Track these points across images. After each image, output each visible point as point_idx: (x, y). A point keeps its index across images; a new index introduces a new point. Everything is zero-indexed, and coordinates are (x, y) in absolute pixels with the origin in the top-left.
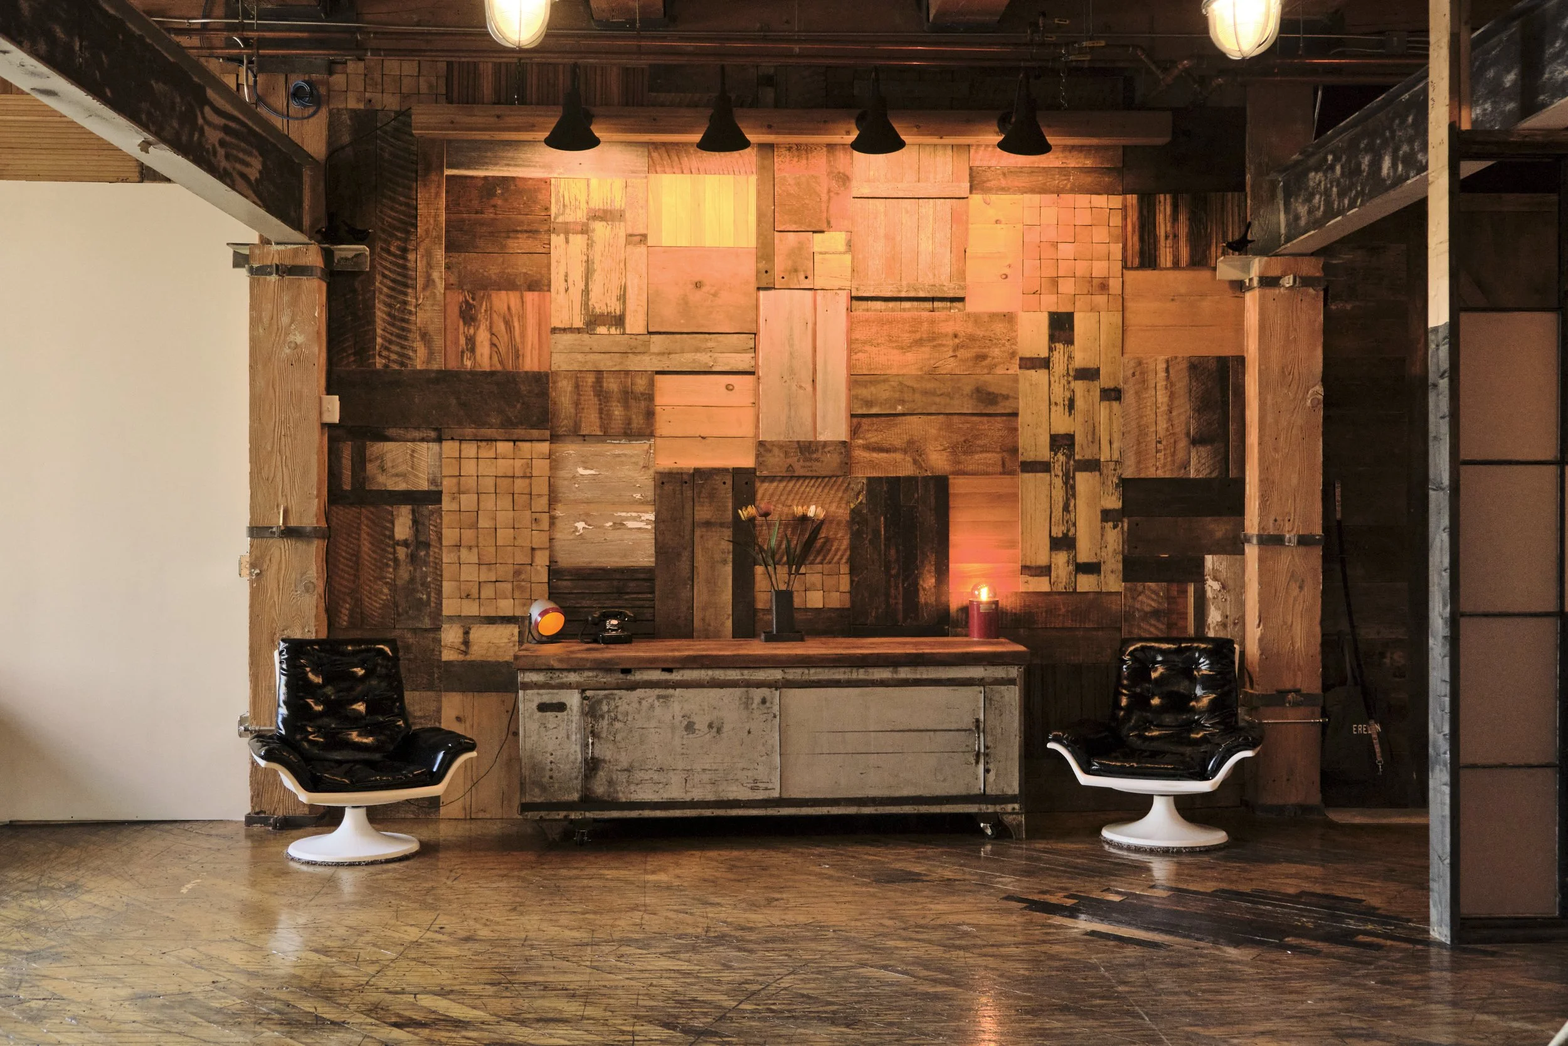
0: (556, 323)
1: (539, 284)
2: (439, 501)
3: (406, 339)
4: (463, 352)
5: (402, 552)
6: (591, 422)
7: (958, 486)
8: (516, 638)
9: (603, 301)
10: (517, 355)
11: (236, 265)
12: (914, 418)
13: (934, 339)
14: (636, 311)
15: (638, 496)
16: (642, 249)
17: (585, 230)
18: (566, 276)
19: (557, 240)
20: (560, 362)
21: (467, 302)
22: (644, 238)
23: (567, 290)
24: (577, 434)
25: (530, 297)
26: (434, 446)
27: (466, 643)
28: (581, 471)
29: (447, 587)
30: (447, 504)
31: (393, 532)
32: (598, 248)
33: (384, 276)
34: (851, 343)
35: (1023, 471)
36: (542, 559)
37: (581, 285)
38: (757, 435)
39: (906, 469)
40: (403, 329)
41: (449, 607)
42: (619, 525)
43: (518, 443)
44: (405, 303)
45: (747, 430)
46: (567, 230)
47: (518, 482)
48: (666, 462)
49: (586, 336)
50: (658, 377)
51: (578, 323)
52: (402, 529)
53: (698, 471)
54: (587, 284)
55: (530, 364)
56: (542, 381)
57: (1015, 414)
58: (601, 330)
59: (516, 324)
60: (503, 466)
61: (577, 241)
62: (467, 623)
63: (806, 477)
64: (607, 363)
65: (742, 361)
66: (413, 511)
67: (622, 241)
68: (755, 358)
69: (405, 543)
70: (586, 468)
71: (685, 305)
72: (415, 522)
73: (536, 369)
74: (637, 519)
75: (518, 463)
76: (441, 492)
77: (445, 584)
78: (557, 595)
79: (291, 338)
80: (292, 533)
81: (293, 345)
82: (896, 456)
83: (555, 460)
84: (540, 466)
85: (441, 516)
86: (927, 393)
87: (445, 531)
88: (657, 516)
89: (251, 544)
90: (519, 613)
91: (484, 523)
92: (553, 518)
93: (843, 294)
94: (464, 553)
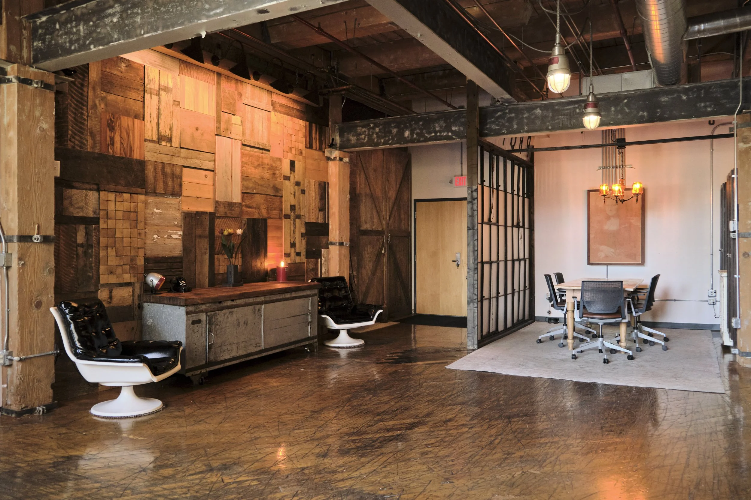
0: (147, 137)
1: (141, 116)
2: (98, 223)
3: (82, 133)
4: (109, 145)
5: (80, 250)
6: (160, 189)
7: (270, 222)
8: (131, 294)
9: (165, 131)
10: (131, 150)
12: (258, 195)
13: (262, 165)
14: (176, 137)
15: (176, 223)
16: (178, 108)
17: (158, 94)
18: (151, 114)
19: (147, 96)
20: (148, 156)
21: (111, 119)
22: (178, 104)
23: (151, 121)
24: (155, 193)
25: (137, 121)
26: (96, 194)
27: (111, 297)
28: (155, 210)
29: (102, 268)
30: (102, 225)
31: (76, 239)
32: (162, 104)
33: (72, 97)
34: (242, 162)
35: (285, 218)
36: (141, 253)
37: (156, 120)
38: (214, 198)
39: (256, 216)
40: (81, 128)
41: (104, 279)
42: (170, 237)
43: (133, 195)
44: (82, 114)
45: (211, 196)
46: (151, 92)
47: (132, 214)
48: (186, 208)
49: (158, 145)
50: (184, 169)
51: (155, 138)
53: (197, 213)
54: (158, 120)
55: (136, 155)
56: (142, 163)
57: (282, 197)
58: (163, 143)
59: (131, 134)
60: (126, 206)
61: (155, 98)
62: (111, 287)
63: (230, 217)
64: (166, 159)
65: (210, 165)
66: (86, 228)
67: (172, 102)
68: (215, 165)
69: (82, 245)
70: (157, 209)
71: (193, 138)
72: (87, 233)
73: (138, 158)
74: (176, 234)
75: (132, 204)
76: (99, 218)
77: (100, 267)
78: (147, 271)
79: (40, 125)
80: (46, 239)
81: (42, 129)
82: (254, 210)
83: (146, 204)
84: (141, 206)
85: (99, 231)
86: (262, 186)
87: (101, 239)
88: (184, 232)
89: (19, 247)
90: (132, 280)
91: (118, 235)
92: (146, 233)
93: (240, 142)
94: (109, 250)
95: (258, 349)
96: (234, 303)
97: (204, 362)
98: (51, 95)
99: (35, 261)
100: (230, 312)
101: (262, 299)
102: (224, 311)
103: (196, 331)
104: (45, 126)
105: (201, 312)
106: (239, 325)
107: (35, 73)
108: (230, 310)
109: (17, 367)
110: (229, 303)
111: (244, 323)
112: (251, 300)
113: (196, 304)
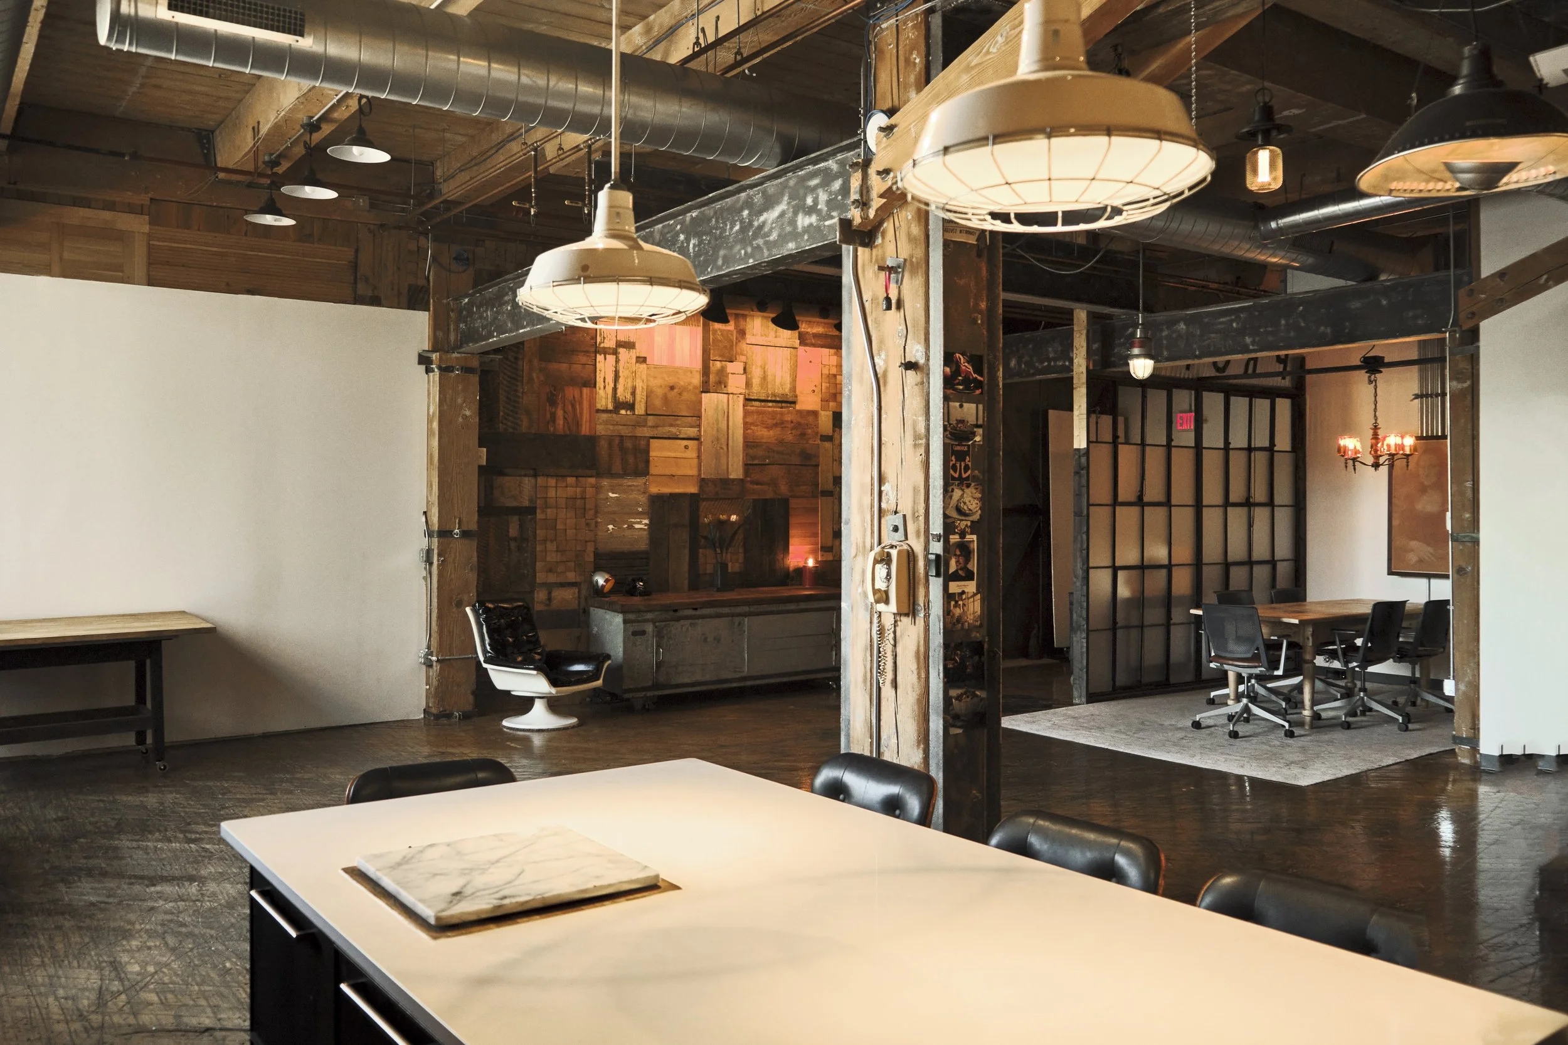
0: (599, 406)
1: (591, 383)
2: (535, 513)
3: (517, 413)
4: (548, 423)
5: (513, 545)
6: (617, 467)
7: (793, 503)
8: (577, 595)
9: (623, 394)
10: (578, 425)
11: (420, 363)
12: (774, 467)
13: (782, 423)
14: (640, 402)
15: (640, 510)
16: (644, 366)
17: (615, 352)
18: (604, 378)
19: (600, 358)
20: (601, 430)
21: (551, 392)
22: (645, 358)
23: (605, 387)
24: (611, 475)
25: (586, 391)
26: (532, 480)
27: (550, 599)
28: (611, 495)
29: (539, 565)
30: (540, 516)
31: (508, 532)
32: (621, 364)
33: (505, 374)
34: (745, 424)
35: (822, 496)
36: (590, 548)
37: (612, 385)
38: (700, 475)
39: (770, 495)
40: (514, 407)
41: (541, 577)
42: (631, 527)
43: (580, 479)
44: (516, 391)
45: (694, 472)
46: (605, 352)
47: (579, 501)
48: (654, 490)
49: (614, 415)
50: (651, 440)
51: (610, 407)
52: (513, 531)
53: (672, 495)
54: (615, 385)
55: (585, 430)
56: (593, 440)
57: (817, 466)
58: (623, 412)
59: (578, 407)
60: (570, 491)
61: (611, 359)
62: (549, 587)
63: (725, 499)
64: (625, 431)
65: (692, 432)
66: (520, 520)
67: (634, 360)
68: (700, 431)
69: (515, 539)
70: (613, 493)
71: (665, 399)
72: (521, 526)
73: (588, 433)
74: (640, 523)
75: (579, 490)
76: (535, 508)
77: (538, 563)
78: (598, 569)
79: (463, 412)
80: (465, 534)
82: (765, 487)
83: (598, 488)
84: (590, 492)
85: (535, 522)
86: (778, 453)
87: (538, 532)
88: (651, 522)
89: (438, 541)
90: (578, 580)
91: (560, 526)
92: (597, 522)
93: (742, 397)
94: (549, 545)
95: (738, 676)
96: (698, 612)
97: (650, 683)
98: (475, 379)
99: (455, 557)
100: (691, 624)
101: (746, 609)
102: (682, 622)
103: (638, 643)
104: (468, 413)
105: (646, 621)
106: (705, 640)
107: (457, 358)
108: (690, 621)
109: (436, 667)
110: (690, 612)
111: (715, 638)
112: (726, 610)
113: (639, 611)
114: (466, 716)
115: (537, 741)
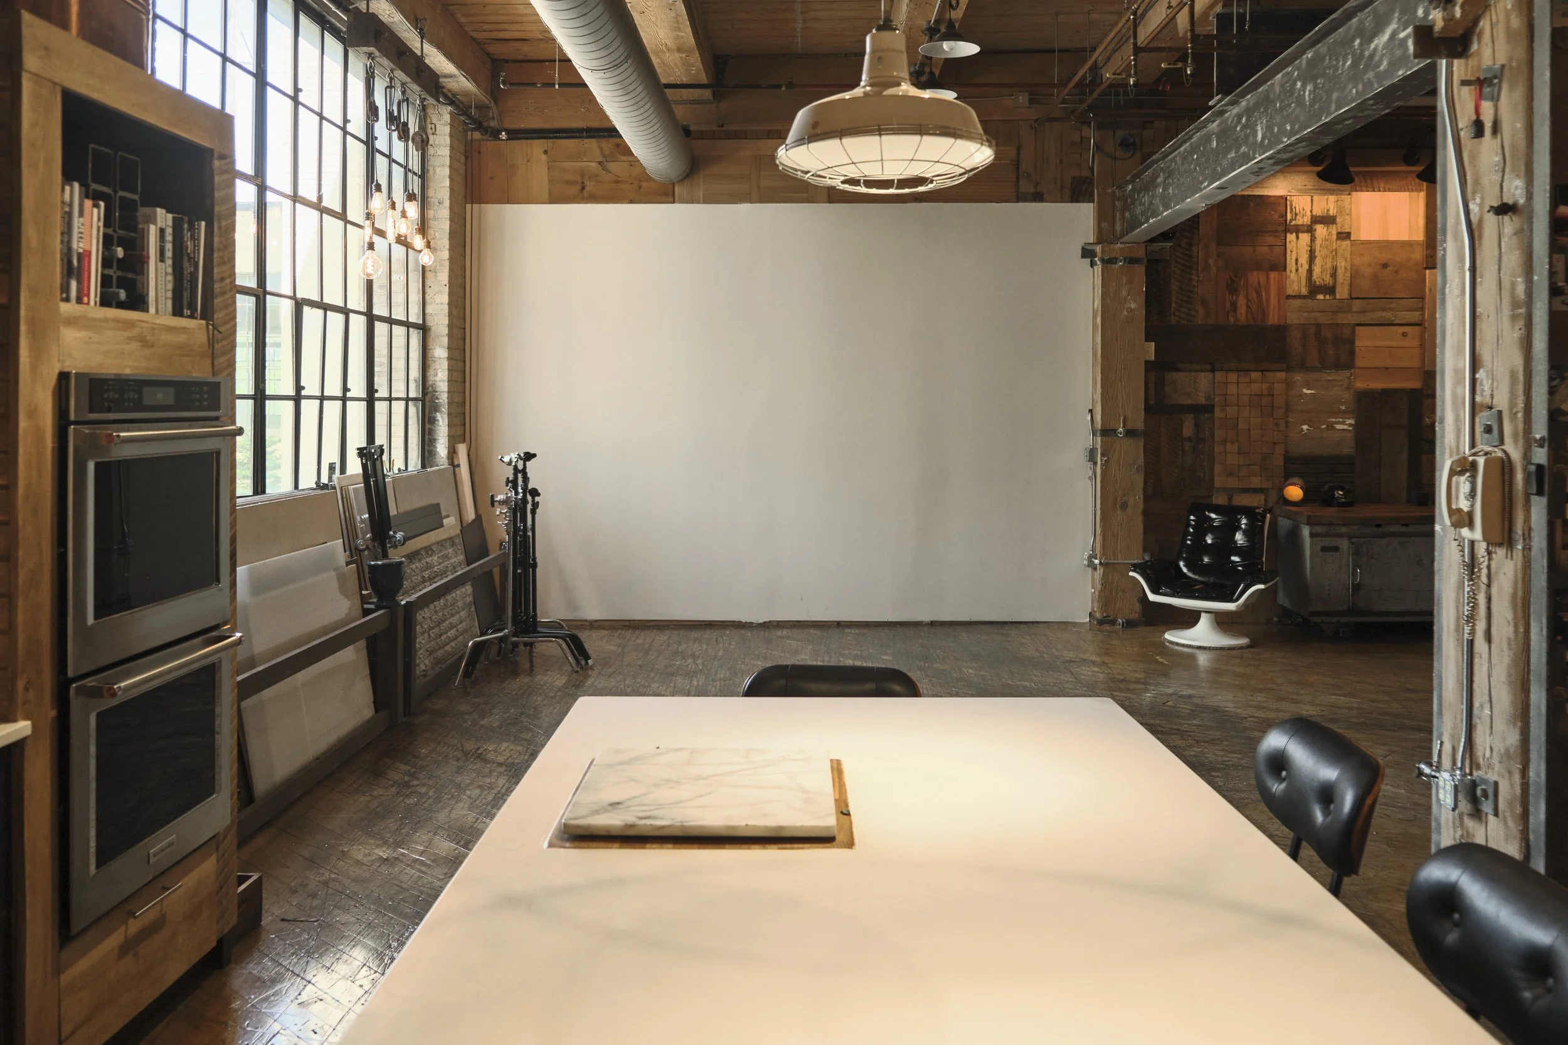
0: (1290, 292)
1: (1280, 266)
2: (1213, 411)
3: (1191, 304)
4: (1228, 312)
5: (1187, 446)
6: (1313, 359)
8: (1263, 502)
9: (1321, 276)
10: (1264, 313)
11: (1084, 256)
14: (1343, 284)
15: (1343, 408)
16: (1348, 242)
17: (1310, 229)
18: (1297, 260)
19: (1291, 237)
20: (1292, 318)
21: (1231, 278)
22: (1348, 235)
23: (1297, 270)
24: (1304, 367)
25: (1273, 274)
26: (1210, 376)
28: (1305, 391)
29: (1218, 468)
30: (1218, 413)
31: (1182, 431)
32: (1318, 242)
33: (1176, 262)
36: (1280, 450)
37: (1306, 267)
38: (1422, 367)
40: (1188, 297)
41: (1219, 482)
42: (1331, 427)
43: (1264, 373)
44: (1191, 280)
45: (1415, 364)
46: (1297, 230)
47: (1265, 398)
48: (1361, 385)
49: (1310, 301)
50: (1357, 328)
51: (1304, 291)
52: (1188, 429)
53: (1384, 392)
54: (1310, 266)
55: (1273, 319)
56: (1282, 330)
58: (1321, 297)
59: (1264, 294)
60: (1255, 388)
61: (1305, 238)
62: (1229, 493)
64: (1323, 319)
65: (1414, 316)
66: (1195, 418)
67: (1334, 237)
68: (1423, 315)
69: (1190, 439)
70: (1308, 389)
71: (1375, 279)
72: (1196, 425)
73: (1276, 323)
74: (1343, 423)
75: (1265, 386)
76: (1213, 406)
77: (1216, 466)
78: (1288, 476)
79: (1128, 305)
80: (1130, 433)
81: (1129, 310)
83: (1289, 385)
84: (1279, 388)
85: (1214, 421)
87: (1216, 432)
88: (1356, 422)
89: (1102, 441)
90: (1265, 485)
91: (1242, 425)
92: (1287, 422)
94: (1229, 446)
96: (1411, 529)
97: (1345, 607)
98: (1140, 270)
99: (1121, 457)
100: (1400, 543)
102: (1387, 539)
104: (1133, 306)
105: (1341, 535)
107: (1121, 249)
108: (1399, 539)
109: (1100, 571)
110: (1397, 528)
113: (1331, 524)
114: (1130, 624)
115: (1203, 659)
